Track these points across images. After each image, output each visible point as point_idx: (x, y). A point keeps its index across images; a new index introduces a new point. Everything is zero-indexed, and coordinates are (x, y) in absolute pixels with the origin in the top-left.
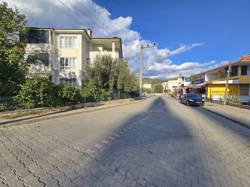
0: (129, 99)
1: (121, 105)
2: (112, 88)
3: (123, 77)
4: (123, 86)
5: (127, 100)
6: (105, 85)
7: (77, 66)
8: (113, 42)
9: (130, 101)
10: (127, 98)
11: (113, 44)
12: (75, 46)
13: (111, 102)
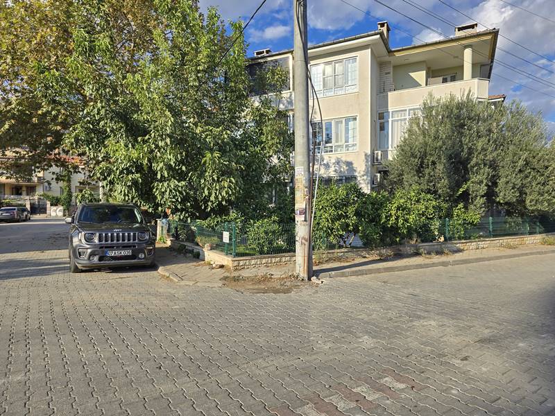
0: (538, 238)
1: (515, 256)
2: (480, 201)
3: (521, 163)
4: (522, 193)
5: (529, 239)
6: (461, 190)
7: (357, 142)
8: (466, 47)
9: (544, 242)
10: (531, 233)
11: (468, 53)
12: (350, 83)
13: (481, 244)
